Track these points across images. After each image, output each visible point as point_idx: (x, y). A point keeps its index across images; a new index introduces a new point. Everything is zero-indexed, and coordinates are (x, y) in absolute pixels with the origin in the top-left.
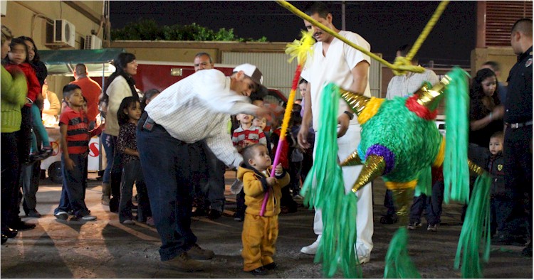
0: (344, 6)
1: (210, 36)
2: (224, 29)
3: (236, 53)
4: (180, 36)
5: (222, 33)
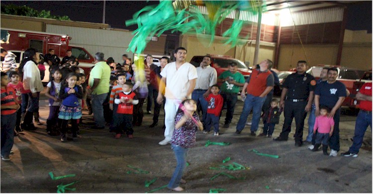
0: (105, 3)
1: (36, 13)
2: (44, 11)
3: (54, 26)
4: (16, 12)
5: (43, 13)
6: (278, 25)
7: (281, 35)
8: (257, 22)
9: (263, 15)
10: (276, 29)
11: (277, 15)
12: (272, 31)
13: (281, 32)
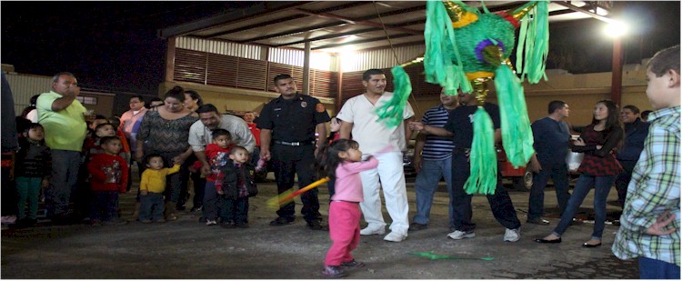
6: (337, 71)
7: (343, 85)
8: (302, 66)
9: (312, 54)
10: (333, 76)
11: (333, 55)
12: (327, 80)
13: (343, 81)
